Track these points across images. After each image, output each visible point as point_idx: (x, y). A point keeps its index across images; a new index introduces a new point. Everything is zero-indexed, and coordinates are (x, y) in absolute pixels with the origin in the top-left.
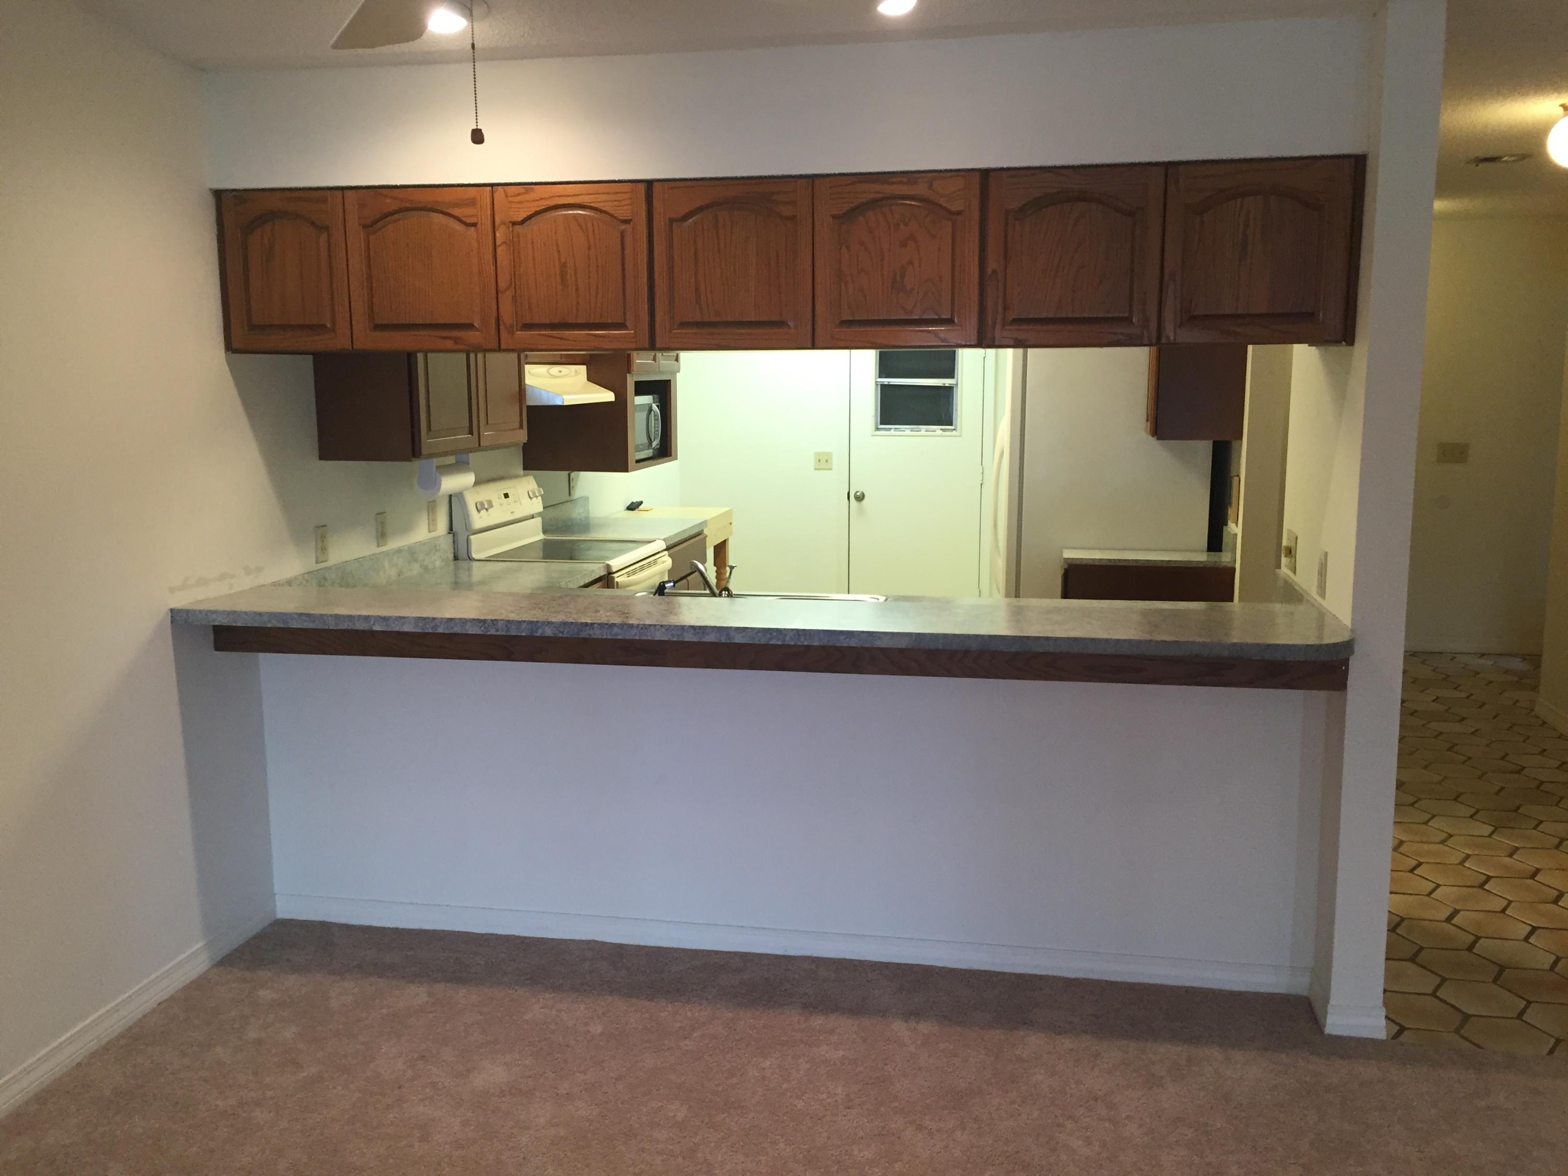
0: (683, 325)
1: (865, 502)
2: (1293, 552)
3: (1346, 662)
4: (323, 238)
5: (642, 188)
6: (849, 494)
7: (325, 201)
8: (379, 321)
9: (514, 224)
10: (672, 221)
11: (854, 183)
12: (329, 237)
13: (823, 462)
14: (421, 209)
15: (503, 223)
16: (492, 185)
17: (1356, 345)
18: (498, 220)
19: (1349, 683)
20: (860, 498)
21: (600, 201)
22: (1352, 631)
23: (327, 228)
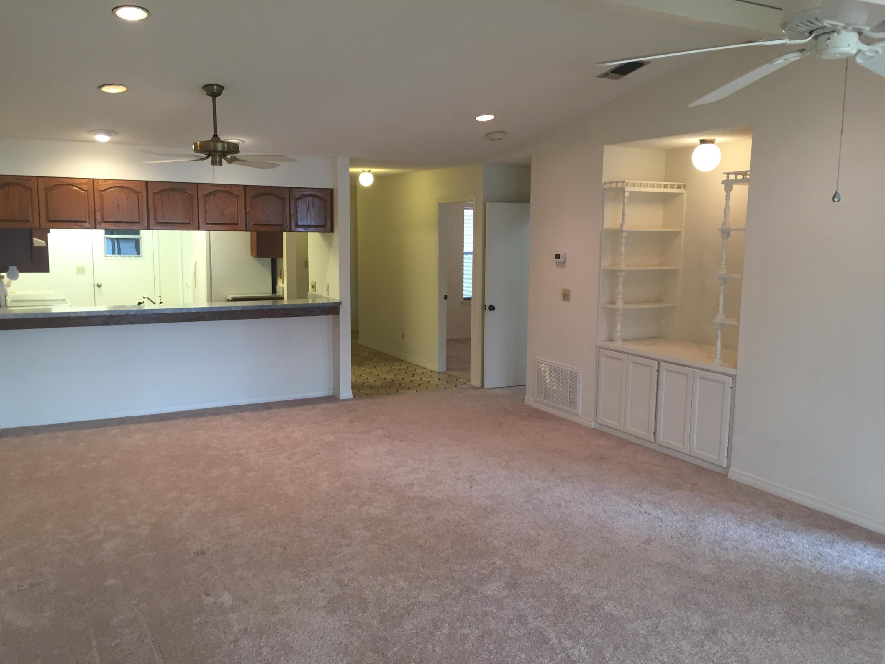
0: (158, 223)
1: (102, 288)
2: (314, 286)
3: (338, 307)
4: (30, 191)
5: (144, 184)
6: (94, 284)
7: (30, 180)
8: (50, 219)
9: (101, 191)
10: (154, 193)
11: (210, 186)
12: (31, 192)
13: (81, 271)
14: (66, 185)
15: (97, 190)
16: (93, 179)
17: (334, 233)
18: (95, 189)
19: (340, 313)
20: (99, 286)
21: (131, 186)
22: (340, 300)
23: (31, 189)
